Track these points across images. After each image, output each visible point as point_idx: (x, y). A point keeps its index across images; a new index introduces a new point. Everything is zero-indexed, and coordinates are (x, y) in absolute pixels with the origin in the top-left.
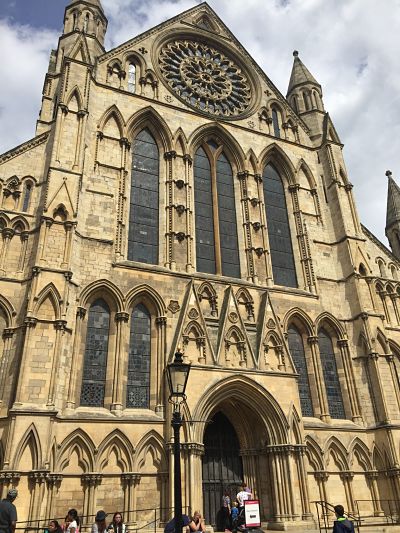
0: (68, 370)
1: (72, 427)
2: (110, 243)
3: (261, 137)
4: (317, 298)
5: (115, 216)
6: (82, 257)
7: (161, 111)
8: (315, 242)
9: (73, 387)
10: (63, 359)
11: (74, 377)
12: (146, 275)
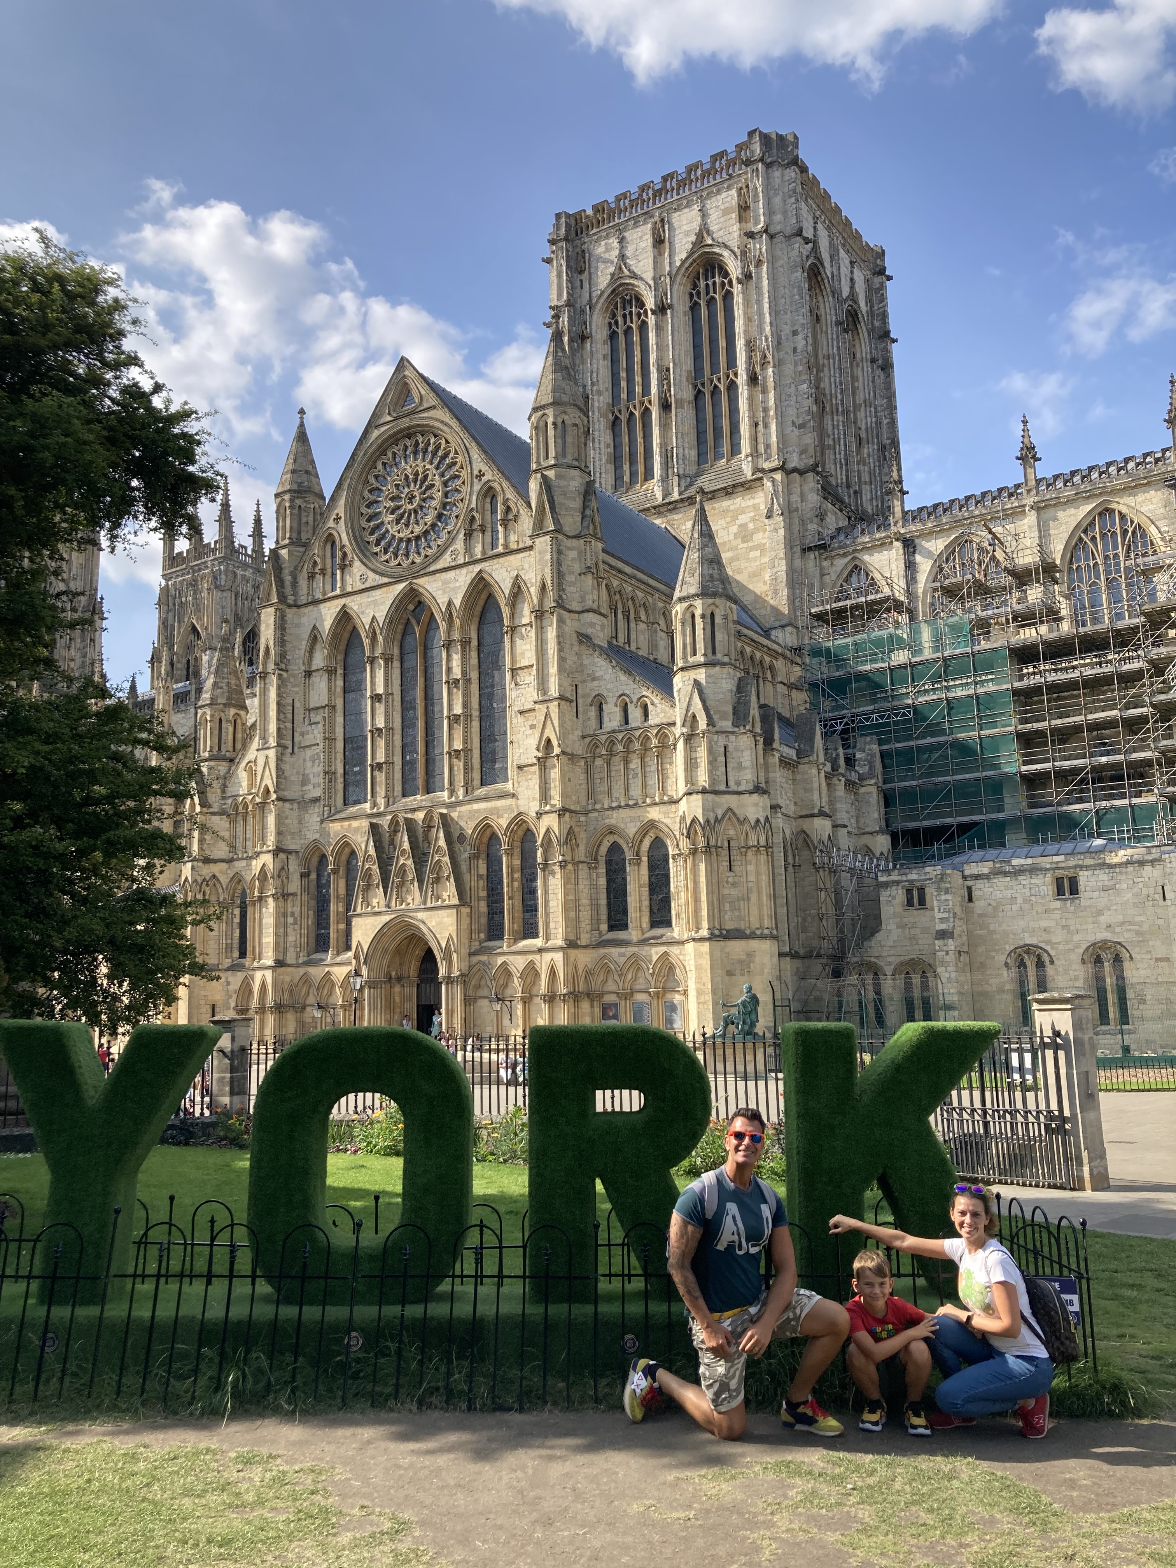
0: (297, 927)
1: (302, 971)
2: (317, 800)
3: (464, 571)
4: (513, 795)
5: (321, 769)
6: (300, 822)
7: (354, 604)
8: (521, 713)
9: (304, 940)
10: (290, 920)
11: (304, 932)
12: (346, 824)
